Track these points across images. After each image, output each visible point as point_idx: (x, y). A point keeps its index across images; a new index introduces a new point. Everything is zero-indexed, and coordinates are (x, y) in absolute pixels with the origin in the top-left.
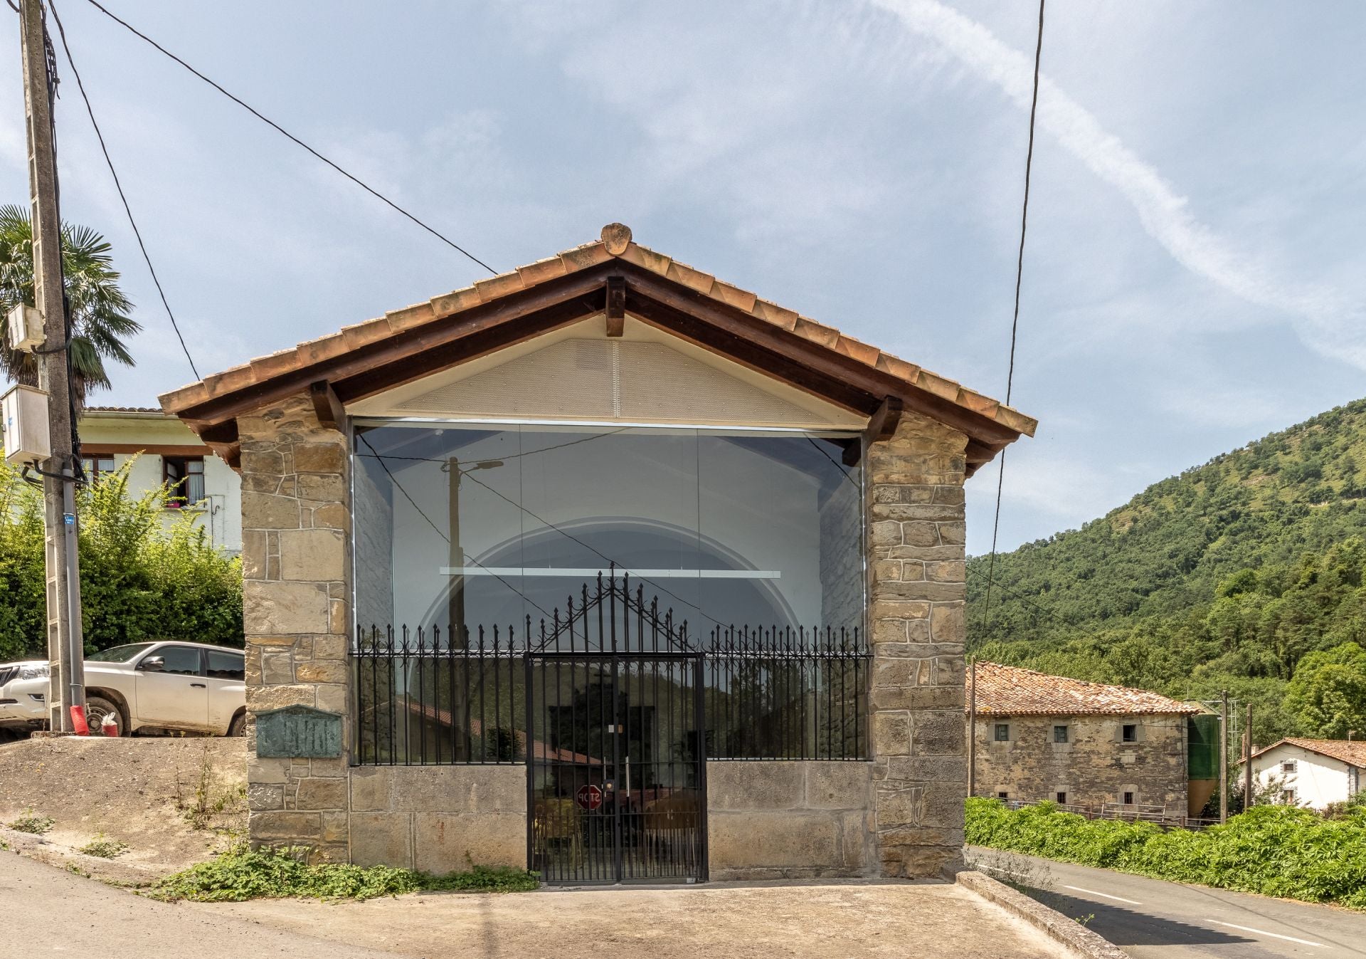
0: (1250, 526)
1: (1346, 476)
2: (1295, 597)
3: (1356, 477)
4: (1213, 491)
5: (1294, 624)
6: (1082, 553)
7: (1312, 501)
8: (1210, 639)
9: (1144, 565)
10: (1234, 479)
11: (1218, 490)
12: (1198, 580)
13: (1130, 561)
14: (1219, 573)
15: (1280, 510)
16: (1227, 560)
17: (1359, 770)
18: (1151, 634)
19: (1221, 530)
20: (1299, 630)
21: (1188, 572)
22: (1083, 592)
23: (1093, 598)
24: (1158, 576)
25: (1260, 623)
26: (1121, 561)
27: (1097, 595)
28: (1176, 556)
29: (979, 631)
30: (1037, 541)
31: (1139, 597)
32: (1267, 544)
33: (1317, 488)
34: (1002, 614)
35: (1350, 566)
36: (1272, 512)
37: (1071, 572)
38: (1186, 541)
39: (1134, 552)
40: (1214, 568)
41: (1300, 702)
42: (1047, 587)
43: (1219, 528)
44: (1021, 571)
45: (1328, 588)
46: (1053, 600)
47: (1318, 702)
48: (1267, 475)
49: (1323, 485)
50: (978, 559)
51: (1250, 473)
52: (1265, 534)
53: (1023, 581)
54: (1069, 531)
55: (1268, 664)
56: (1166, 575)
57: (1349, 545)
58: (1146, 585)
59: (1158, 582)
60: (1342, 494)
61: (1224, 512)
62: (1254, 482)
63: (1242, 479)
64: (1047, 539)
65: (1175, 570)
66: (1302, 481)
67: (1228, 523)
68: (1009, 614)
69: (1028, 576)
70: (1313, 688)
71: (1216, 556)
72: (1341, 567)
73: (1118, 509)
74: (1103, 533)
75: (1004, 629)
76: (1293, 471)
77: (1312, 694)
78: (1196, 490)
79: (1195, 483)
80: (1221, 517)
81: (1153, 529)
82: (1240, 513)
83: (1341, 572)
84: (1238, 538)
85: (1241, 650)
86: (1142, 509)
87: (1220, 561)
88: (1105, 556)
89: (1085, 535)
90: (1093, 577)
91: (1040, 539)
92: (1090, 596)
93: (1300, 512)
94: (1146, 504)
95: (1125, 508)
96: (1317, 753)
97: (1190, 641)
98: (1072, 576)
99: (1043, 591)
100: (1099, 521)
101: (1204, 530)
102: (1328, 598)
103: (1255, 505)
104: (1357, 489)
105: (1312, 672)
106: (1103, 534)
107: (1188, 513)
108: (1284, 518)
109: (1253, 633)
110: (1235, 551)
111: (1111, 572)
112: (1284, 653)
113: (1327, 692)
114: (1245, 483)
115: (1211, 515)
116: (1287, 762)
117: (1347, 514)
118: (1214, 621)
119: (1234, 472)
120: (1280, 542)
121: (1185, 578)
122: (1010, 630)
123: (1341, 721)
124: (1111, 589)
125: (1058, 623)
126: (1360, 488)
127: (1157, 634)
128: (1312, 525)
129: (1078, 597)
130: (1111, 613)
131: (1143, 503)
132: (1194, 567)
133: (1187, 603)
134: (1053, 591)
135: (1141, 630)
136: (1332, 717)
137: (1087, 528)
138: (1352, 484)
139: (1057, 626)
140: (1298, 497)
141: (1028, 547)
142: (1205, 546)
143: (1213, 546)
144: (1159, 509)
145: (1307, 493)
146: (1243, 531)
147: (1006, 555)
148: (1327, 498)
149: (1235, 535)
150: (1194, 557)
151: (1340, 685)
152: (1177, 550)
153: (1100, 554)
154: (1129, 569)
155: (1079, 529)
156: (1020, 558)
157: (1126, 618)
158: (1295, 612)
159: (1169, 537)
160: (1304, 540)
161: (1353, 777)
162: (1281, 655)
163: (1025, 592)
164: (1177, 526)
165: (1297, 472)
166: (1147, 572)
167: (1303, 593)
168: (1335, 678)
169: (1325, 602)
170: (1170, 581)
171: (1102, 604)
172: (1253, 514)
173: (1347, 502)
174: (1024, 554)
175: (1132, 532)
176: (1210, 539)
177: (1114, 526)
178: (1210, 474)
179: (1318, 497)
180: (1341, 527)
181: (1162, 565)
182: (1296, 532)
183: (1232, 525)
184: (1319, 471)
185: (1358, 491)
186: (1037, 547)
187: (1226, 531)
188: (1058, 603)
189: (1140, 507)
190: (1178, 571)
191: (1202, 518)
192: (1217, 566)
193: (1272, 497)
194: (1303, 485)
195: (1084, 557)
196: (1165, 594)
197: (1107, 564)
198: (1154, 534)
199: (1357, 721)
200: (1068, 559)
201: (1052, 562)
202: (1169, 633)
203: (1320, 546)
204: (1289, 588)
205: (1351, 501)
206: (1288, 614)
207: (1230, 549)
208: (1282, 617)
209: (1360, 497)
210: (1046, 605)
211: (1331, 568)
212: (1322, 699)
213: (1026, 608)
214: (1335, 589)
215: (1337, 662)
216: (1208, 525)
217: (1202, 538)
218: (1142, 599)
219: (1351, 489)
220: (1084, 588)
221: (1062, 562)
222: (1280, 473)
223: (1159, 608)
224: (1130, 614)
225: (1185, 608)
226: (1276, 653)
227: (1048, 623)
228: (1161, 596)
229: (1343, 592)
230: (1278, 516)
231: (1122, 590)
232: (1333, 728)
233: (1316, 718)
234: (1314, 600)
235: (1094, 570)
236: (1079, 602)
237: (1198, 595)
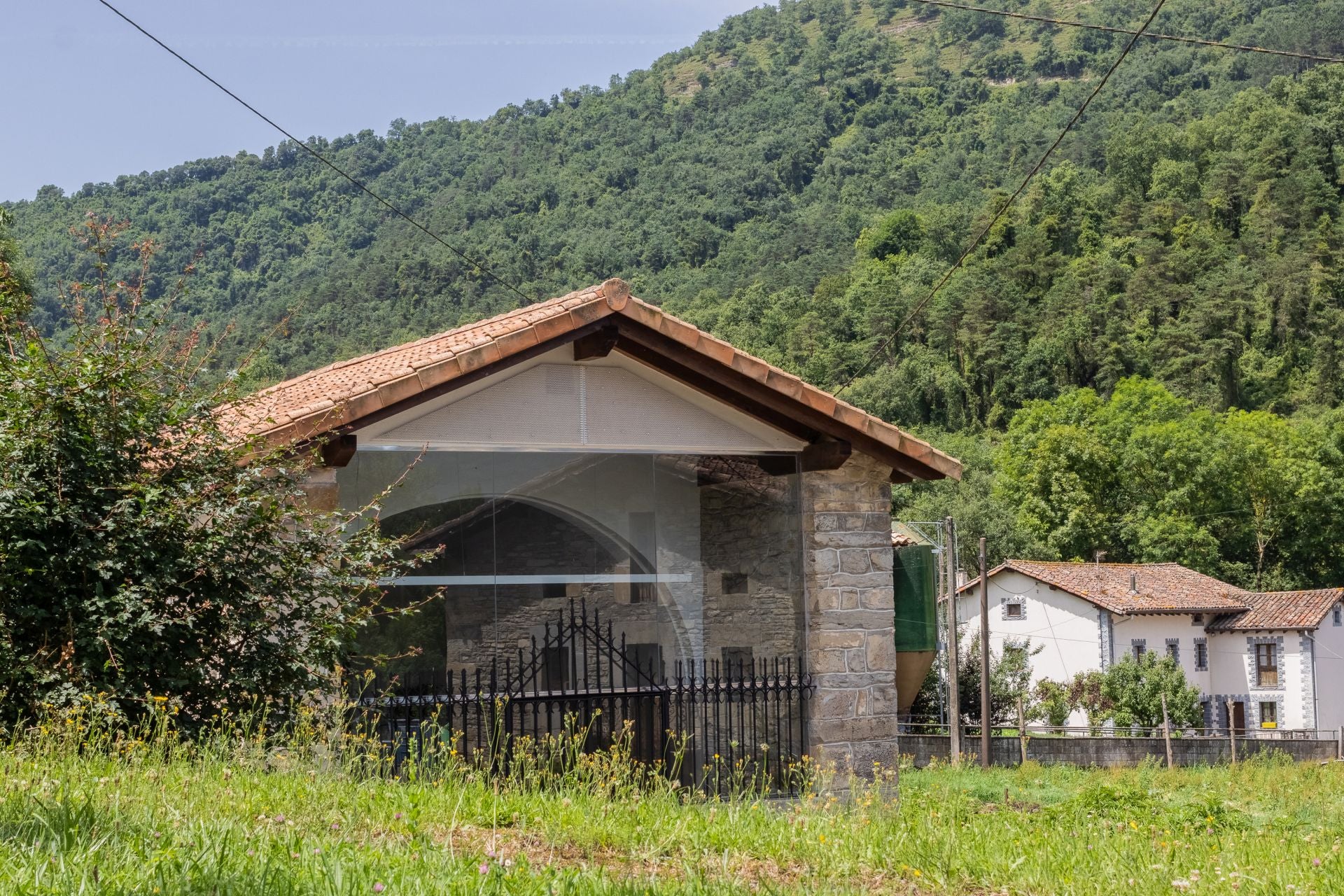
0: (896, 112)
1: (1041, 37)
2: (984, 270)
3: (1056, 40)
4: (834, 39)
5: (985, 319)
6: (613, 136)
7: (992, 75)
8: (852, 337)
9: (723, 168)
10: (867, 21)
11: (843, 38)
12: (816, 205)
13: (698, 160)
14: (850, 195)
15: (942, 87)
16: (861, 172)
17: (1113, 616)
18: (753, 319)
19: (850, 114)
20: (993, 330)
21: (799, 190)
22: (618, 213)
23: (636, 226)
24: (749, 193)
25: (933, 315)
26: (683, 159)
27: (643, 221)
28: (778, 156)
29: (426, 279)
30: (529, 103)
31: (718, 230)
32: (924, 146)
33: (999, 52)
34: (469, 247)
35: (1063, 220)
36: (930, 89)
37: (595, 173)
38: (793, 129)
39: (705, 143)
40: (841, 184)
41: (1018, 489)
42: (552, 199)
43: (846, 110)
44: (501, 161)
45: (1032, 257)
46: (563, 226)
47: (1044, 490)
48: (922, 20)
49: (1007, 49)
50: (417, 128)
51: (892, 14)
52: (920, 127)
53: (505, 183)
54: (585, 88)
55: (947, 390)
56: (760, 193)
57: (1059, 178)
58: (728, 209)
59: (749, 204)
60: (1037, 67)
61: (854, 82)
62: (899, 31)
63: (881, 23)
64: (548, 101)
65: (777, 184)
66: (973, 38)
67: (861, 102)
68: (483, 248)
69: (515, 172)
70: (1037, 465)
71: (843, 163)
72: (1051, 220)
73: (674, 55)
74: (651, 99)
75: (473, 278)
76: (960, 19)
77: (1035, 476)
78: (806, 34)
79: (804, 21)
80: (848, 89)
81: (737, 102)
82: (879, 85)
83: (1050, 230)
84: (878, 131)
85: (906, 361)
86: (716, 61)
87: (851, 172)
88: (654, 146)
89: (618, 101)
90: (634, 184)
91: (535, 99)
92: (629, 223)
93: (974, 92)
94: (723, 51)
95: (686, 55)
96: (1054, 587)
97: (820, 339)
98: (596, 180)
99: (543, 205)
100: (640, 76)
101: (822, 111)
102: (1034, 275)
103: (903, 73)
104: (1058, 60)
105: (1032, 436)
106: (649, 102)
107: (795, 76)
108: (950, 102)
109: (921, 330)
110: (875, 155)
111: (667, 178)
112: (972, 371)
113: (1057, 474)
114: (885, 30)
115: (831, 83)
116: (1012, 602)
117: (1045, 104)
118: (857, 303)
119: (866, 10)
120: (946, 146)
121: (794, 199)
122: (487, 281)
123: (1080, 524)
124: (667, 212)
125: (575, 273)
126: (1064, 60)
127: (763, 320)
128: (994, 117)
129: (608, 224)
130: (669, 258)
131: (718, 49)
132: (808, 180)
133: (800, 249)
134: (561, 208)
135: (736, 310)
136: (1065, 517)
137: (620, 89)
138: (1051, 52)
139: (572, 278)
140: (970, 65)
141: (512, 113)
142: (824, 142)
143: (840, 143)
144: (746, 63)
145: (983, 61)
146: (885, 119)
147: (472, 127)
148: (1014, 72)
149: (873, 126)
150: (808, 160)
151: (1074, 463)
152: (779, 145)
153: (645, 141)
154: (697, 175)
155: (605, 87)
156: (496, 133)
157: (696, 271)
158: (985, 298)
159: (764, 119)
160: (982, 146)
161: (1106, 628)
162: (966, 374)
163: (510, 204)
164: (778, 99)
165: (966, 20)
166: (729, 183)
167: (995, 263)
168: (1067, 449)
169: (1029, 280)
170: (769, 203)
171: (653, 240)
172: (900, 89)
173: (1046, 83)
174: (504, 127)
175: (700, 103)
176: (833, 129)
177: (668, 87)
178: (828, 8)
179: (1001, 69)
180: (1038, 128)
181: (755, 171)
182: (970, 130)
183: (866, 108)
184: (1000, 23)
185: (1061, 65)
186: (527, 115)
187: (858, 116)
188: (573, 232)
189: (712, 57)
190: (782, 186)
191: (818, 88)
192: (847, 180)
193: (929, 62)
194: (976, 45)
195: (618, 144)
196: (763, 228)
197: (659, 162)
198: (738, 110)
199: (1101, 524)
200: (588, 146)
201: (558, 148)
202: (784, 319)
203: (1007, 160)
204: (973, 251)
205: (1051, 82)
206: (974, 302)
207: (866, 152)
208: (965, 305)
209: (1064, 76)
210: (550, 234)
211: (1034, 221)
212: (1050, 485)
213: (515, 239)
214: (1042, 258)
215: (1067, 421)
216: (828, 103)
217: (819, 127)
218: (722, 236)
219: (1050, 59)
220: (619, 206)
221: (576, 150)
222: (940, 19)
223: (752, 256)
224: (702, 262)
225: (796, 258)
226: (958, 367)
227: (557, 272)
228: (755, 232)
229: (1054, 265)
230: (939, 97)
231: (687, 216)
232: (1068, 535)
233: (1042, 517)
234: (1012, 276)
235: (636, 172)
236: (611, 234)
237: (816, 235)
